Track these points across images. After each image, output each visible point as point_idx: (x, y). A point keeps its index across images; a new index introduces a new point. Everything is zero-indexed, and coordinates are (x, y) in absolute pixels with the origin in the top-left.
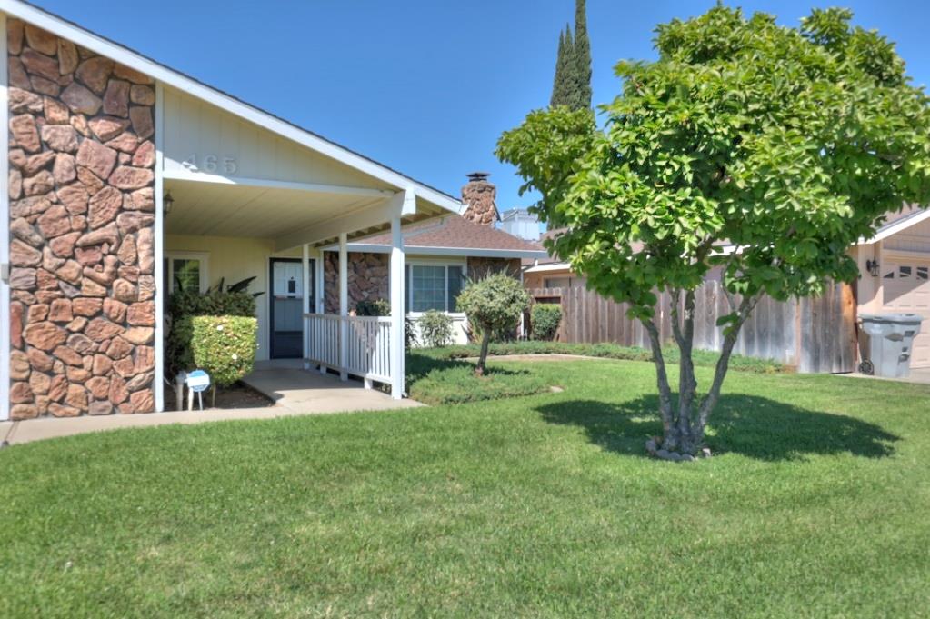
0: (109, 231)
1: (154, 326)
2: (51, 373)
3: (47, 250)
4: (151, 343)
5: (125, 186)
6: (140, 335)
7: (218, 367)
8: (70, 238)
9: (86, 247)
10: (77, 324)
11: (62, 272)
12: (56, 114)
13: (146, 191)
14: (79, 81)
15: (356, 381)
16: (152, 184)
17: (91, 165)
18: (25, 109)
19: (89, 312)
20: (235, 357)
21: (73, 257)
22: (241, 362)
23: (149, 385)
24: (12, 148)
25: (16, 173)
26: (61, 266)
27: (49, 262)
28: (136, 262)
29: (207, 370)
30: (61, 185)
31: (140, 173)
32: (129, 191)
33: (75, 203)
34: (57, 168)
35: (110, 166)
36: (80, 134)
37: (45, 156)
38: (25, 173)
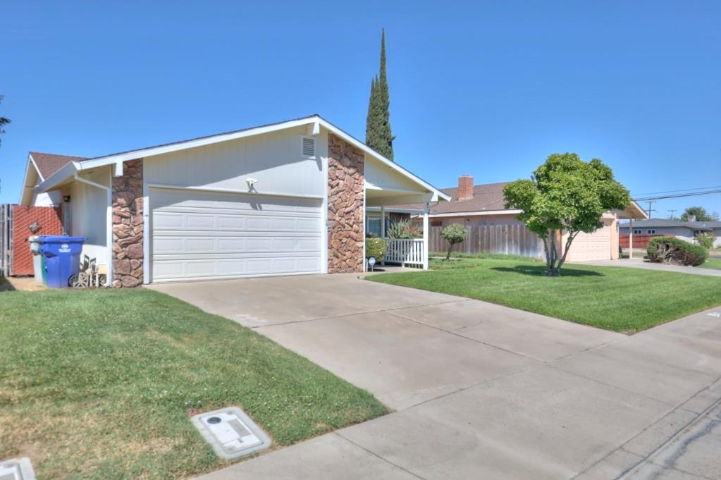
0: (352, 208)
1: (363, 241)
2: (338, 257)
3: (337, 214)
4: (362, 247)
5: (356, 191)
7: (377, 256)
8: (343, 210)
9: (347, 213)
10: (344, 240)
11: (341, 222)
12: (340, 167)
13: (362, 193)
14: (346, 155)
16: (363, 191)
17: (348, 184)
18: (333, 165)
19: (347, 236)
21: (343, 217)
23: (362, 263)
24: (329, 178)
25: (330, 188)
26: (340, 220)
27: (338, 219)
28: (359, 219)
29: (375, 257)
30: (340, 191)
31: (360, 186)
32: (356, 193)
33: (344, 198)
34: (340, 185)
35: (352, 185)
36: (345, 173)
37: (337, 181)
38: (332, 187)
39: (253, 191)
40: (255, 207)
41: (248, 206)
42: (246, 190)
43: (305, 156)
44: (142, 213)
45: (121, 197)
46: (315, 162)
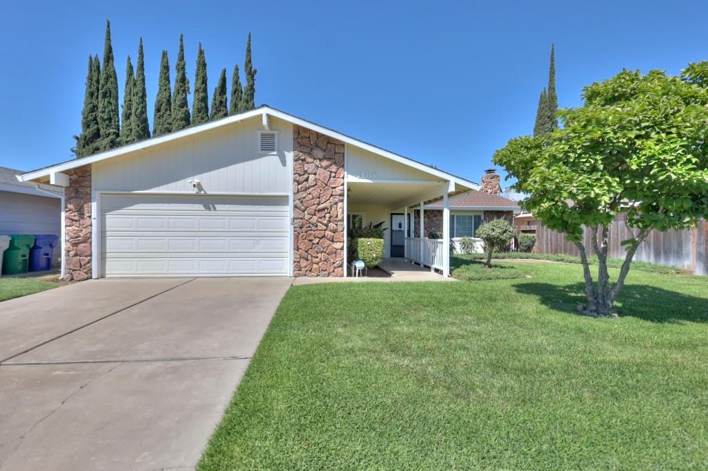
0: (327, 204)
1: (343, 242)
2: (307, 260)
3: (306, 212)
4: (342, 249)
5: (333, 186)
6: (338, 245)
7: (368, 259)
8: (314, 207)
9: (320, 211)
10: (316, 241)
11: (311, 220)
12: (309, 160)
13: (341, 188)
14: (317, 146)
15: (427, 268)
16: (343, 185)
17: (321, 179)
18: (299, 159)
19: (320, 236)
20: (374, 255)
21: (315, 215)
22: (377, 258)
23: (341, 266)
24: (295, 174)
25: (296, 183)
26: (311, 218)
27: (307, 217)
28: (337, 216)
29: (364, 260)
30: (311, 187)
31: (339, 180)
32: (334, 188)
33: (315, 194)
34: (309, 181)
35: (327, 179)
36: (318, 167)
37: (305, 176)
38: (299, 183)
39: (203, 192)
40: (208, 208)
41: (201, 207)
42: (194, 191)
43: (264, 152)
44: (90, 217)
45: (70, 204)
46: (277, 157)
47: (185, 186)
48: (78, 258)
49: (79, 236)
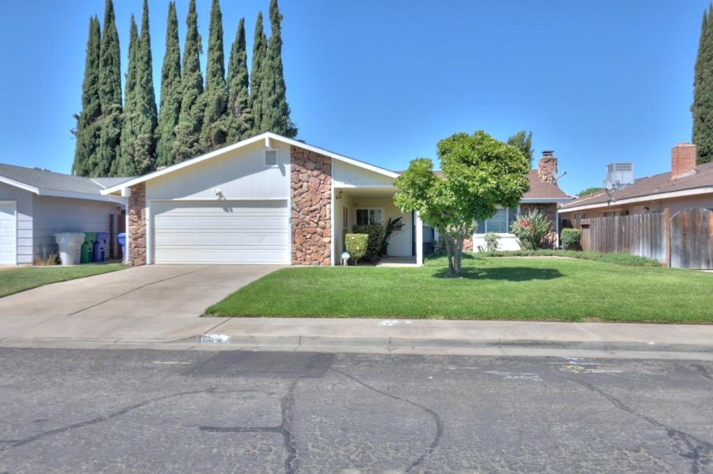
0: (317, 206)
1: (331, 237)
2: (302, 251)
3: (301, 213)
4: (330, 242)
5: (323, 191)
6: (326, 240)
7: (352, 252)
8: (307, 209)
9: (311, 211)
10: (309, 236)
11: (305, 220)
12: (303, 170)
13: (328, 192)
14: (309, 159)
16: (330, 190)
17: (313, 185)
18: (295, 170)
19: (312, 232)
20: (358, 248)
21: (308, 215)
22: (360, 250)
23: (329, 256)
24: (292, 182)
25: (293, 190)
26: (304, 218)
27: (302, 217)
28: (325, 216)
29: (349, 253)
30: (305, 192)
31: (327, 186)
32: (323, 193)
33: (308, 198)
34: (304, 187)
35: (318, 185)
36: (309, 176)
37: (300, 184)
38: (295, 190)
39: (223, 199)
40: (226, 210)
41: (221, 210)
42: (216, 198)
43: (268, 166)
44: (145, 219)
45: (132, 209)
46: (279, 170)
47: (210, 194)
48: (137, 249)
49: (137, 233)
